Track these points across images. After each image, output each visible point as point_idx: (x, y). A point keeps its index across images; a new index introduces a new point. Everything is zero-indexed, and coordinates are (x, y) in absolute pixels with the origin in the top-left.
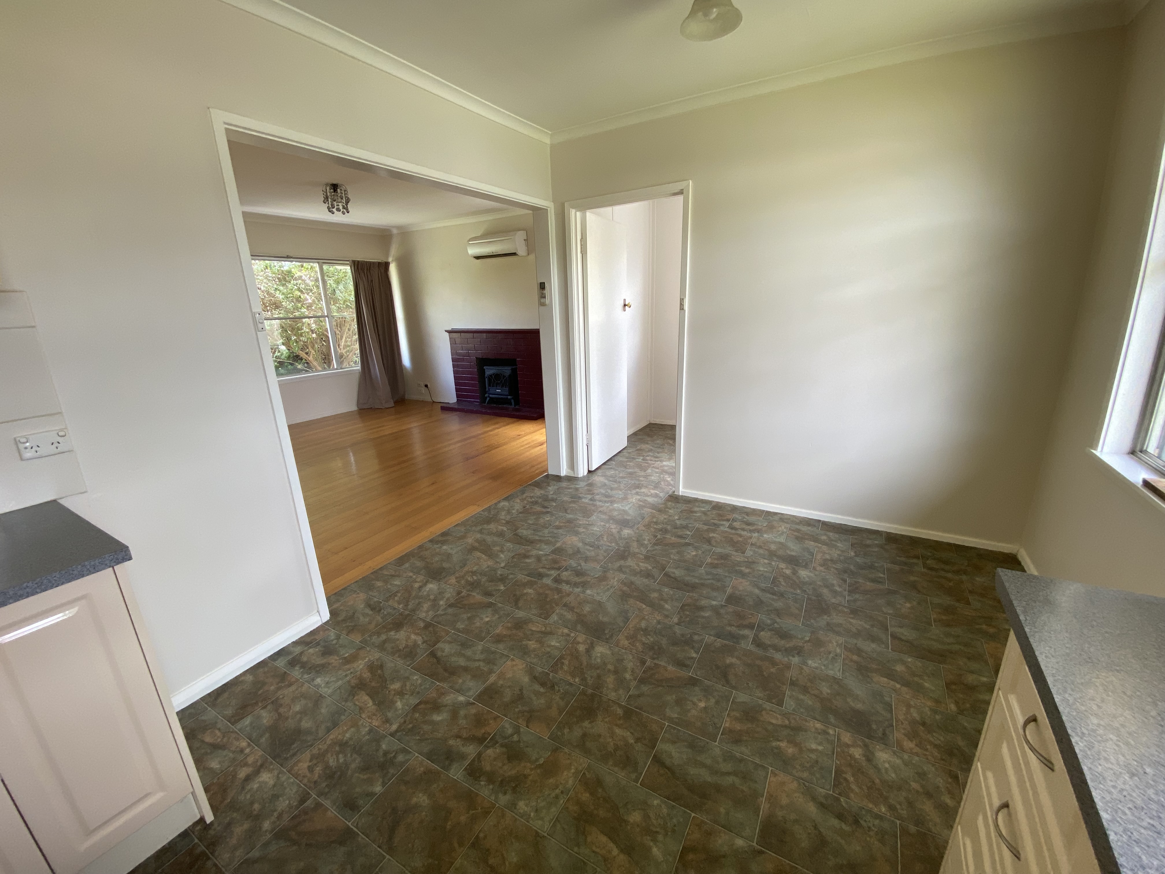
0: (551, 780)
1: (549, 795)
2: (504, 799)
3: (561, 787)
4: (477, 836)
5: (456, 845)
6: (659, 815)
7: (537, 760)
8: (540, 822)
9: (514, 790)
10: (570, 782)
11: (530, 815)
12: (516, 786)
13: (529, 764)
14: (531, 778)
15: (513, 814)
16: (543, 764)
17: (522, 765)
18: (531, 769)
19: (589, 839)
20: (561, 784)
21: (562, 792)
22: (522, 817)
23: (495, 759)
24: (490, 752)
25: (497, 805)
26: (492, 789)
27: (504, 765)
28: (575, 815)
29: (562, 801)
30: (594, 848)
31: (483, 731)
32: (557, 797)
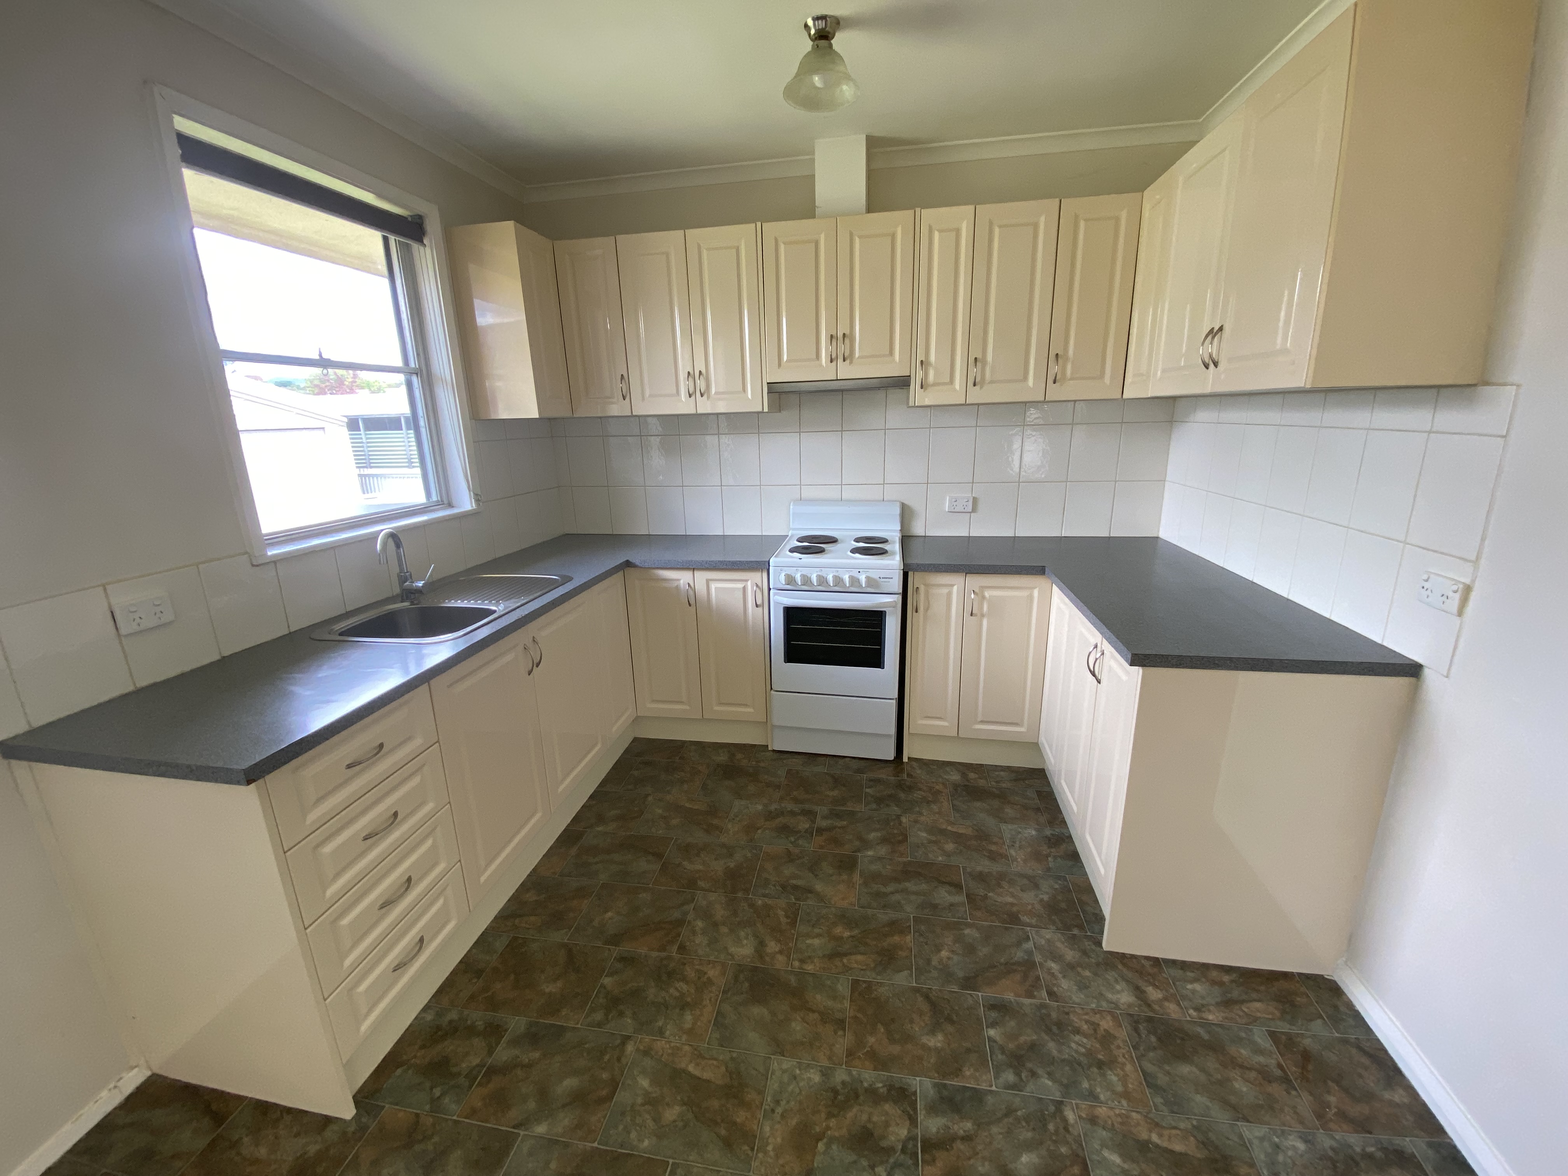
0: (794, 1122)
1: (788, 1102)
2: (840, 1076)
3: (777, 1117)
4: (844, 1030)
5: (860, 1015)
6: (641, 1127)
7: (828, 1146)
8: (785, 1066)
9: (836, 1092)
10: (767, 1129)
11: (800, 1070)
12: (835, 1098)
13: (837, 1134)
14: (823, 1115)
15: (819, 1064)
16: (817, 1143)
17: (844, 1131)
18: (828, 1128)
19: (723, 1069)
20: (779, 1122)
21: (773, 1111)
22: (809, 1065)
23: (887, 1125)
24: (903, 1133)
25: (844, 1066)
26: (862, 1082)
27: (869, 1120)
28: (746, 1090)
29: (769, 1100)
30: (715, 1062)
31: (939, 1164)
32: (777, 1102)
